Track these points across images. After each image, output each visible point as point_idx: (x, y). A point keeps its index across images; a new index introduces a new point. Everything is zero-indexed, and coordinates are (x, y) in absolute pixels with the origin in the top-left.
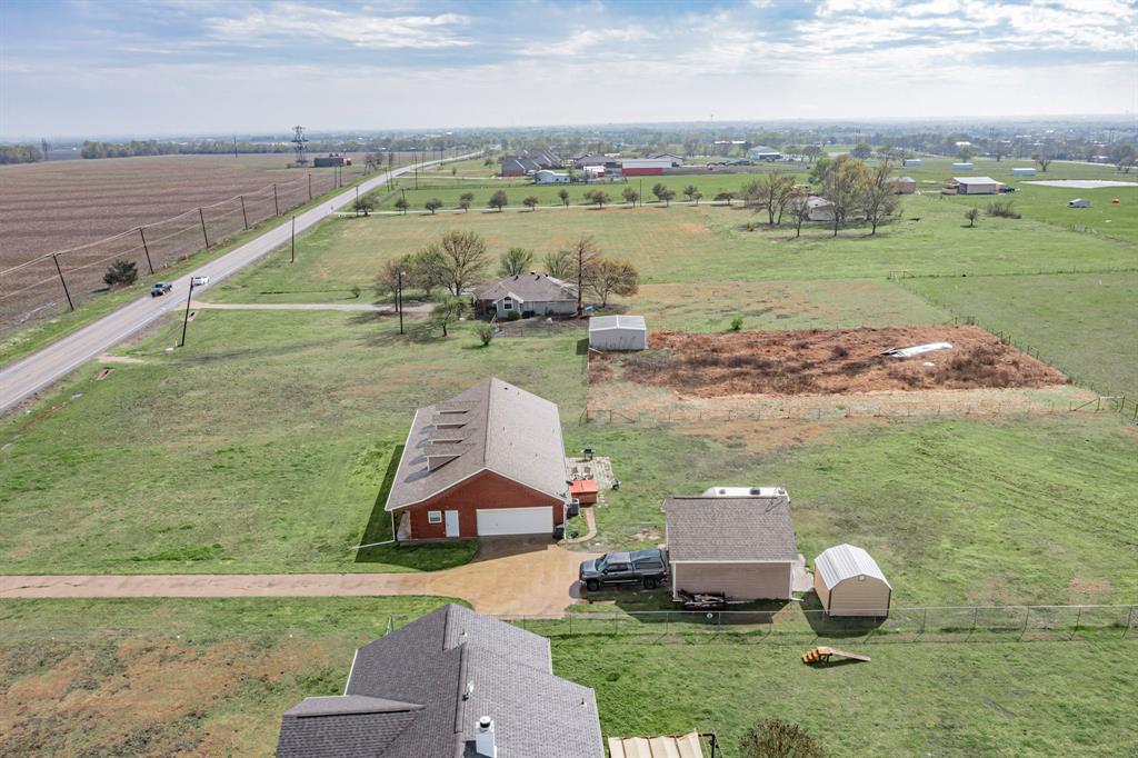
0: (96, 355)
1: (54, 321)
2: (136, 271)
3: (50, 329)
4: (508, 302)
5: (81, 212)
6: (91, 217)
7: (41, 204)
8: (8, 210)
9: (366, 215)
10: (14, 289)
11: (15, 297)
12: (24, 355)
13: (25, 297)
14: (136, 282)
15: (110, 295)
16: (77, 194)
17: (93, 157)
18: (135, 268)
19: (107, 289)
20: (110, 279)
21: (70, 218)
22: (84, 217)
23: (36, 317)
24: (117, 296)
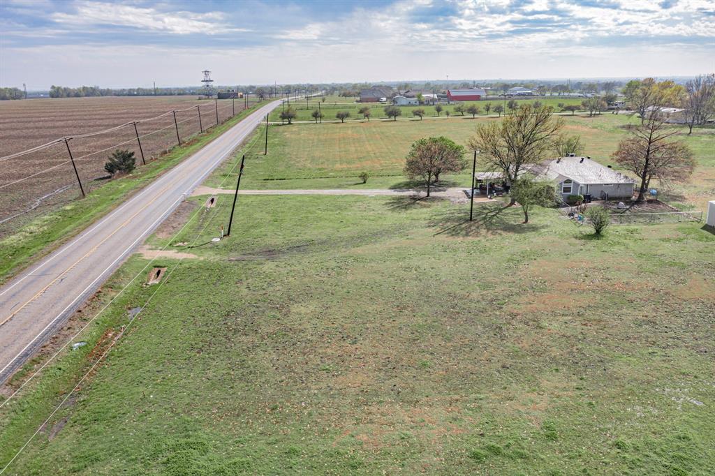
0: (136, 248)
1: (68, 208)
2: (134, 160)
3: (68, 217)
4: (567, 185)
5: (62, 123)
6: (71, 127)
7: (30, 119)
8: (5, 123)
9: (290, 123)
10: (19, 178)
11: (21, 184)
12: (47, 248)
13: (32, 185)
14: (134, 171)
15: (114, 182)
16: (54, 114)
17: (57, 97)
18: (133, 157)
19: (109, 177)
20: (111, 168)
21: (54, 127)
22: (63, 127)
23: (46, 204)
24: (122, 183)
